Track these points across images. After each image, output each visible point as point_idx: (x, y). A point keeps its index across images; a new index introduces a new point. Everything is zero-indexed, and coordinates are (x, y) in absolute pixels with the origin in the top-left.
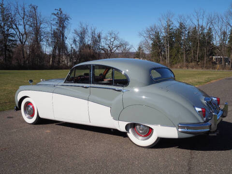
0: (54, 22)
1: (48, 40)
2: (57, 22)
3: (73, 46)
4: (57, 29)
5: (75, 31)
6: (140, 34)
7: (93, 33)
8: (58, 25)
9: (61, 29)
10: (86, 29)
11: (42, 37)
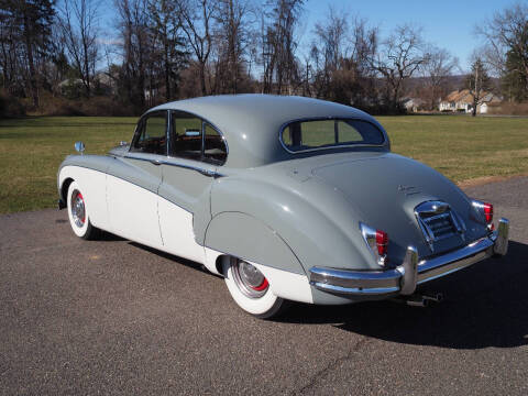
0: (270, 10)
1: (254, 51)
2: (276, 10)
3: (312, 63)
4: (276, 25)
5: (317, 27)
6: (478, 31)
7: (359, 30)
8: (278, 15)
9: (283, 23)
10: (344, 21)
11: (243, 44)
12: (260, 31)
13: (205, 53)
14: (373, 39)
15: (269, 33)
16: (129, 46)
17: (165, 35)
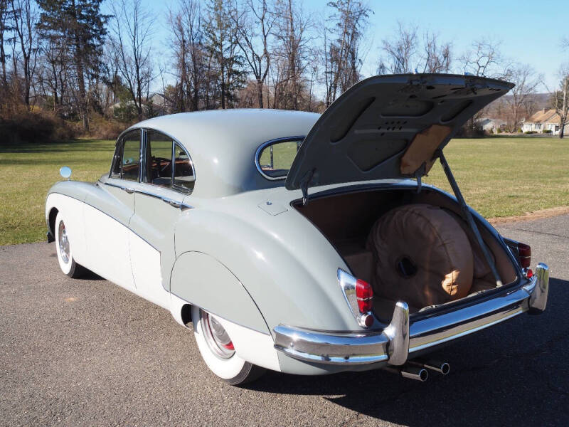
1: (315, 69)
2: (339, 25)
4: (339, 41)
5: (384, 42)
7: (431, 45)
8: (341, 31)
9: (347, 39)
10: (414, 36)
11: (304, 62)
12: (323, 48)
13: (263, 72)
14: (446, 55)
15: (332, 50)
16: (183, 65)
17: (221, 54)
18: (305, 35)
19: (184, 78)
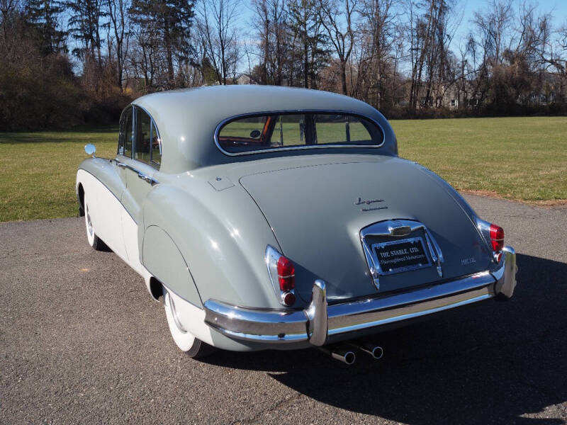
1: (400, 46)
3: (468, 57)
4: (427, 16)
5: (477, 15)
7: (527, 18)
8: (428, 5)
9: (435, 14)
10: (509, 8)
11: (389, 39)
12: (409, 24)
13: (346, 50)
14: (544, 27)
15: (418, 26)
16: (266, 46)
17: (305, 33)
18: (392, 11)
19: (267, 59)
